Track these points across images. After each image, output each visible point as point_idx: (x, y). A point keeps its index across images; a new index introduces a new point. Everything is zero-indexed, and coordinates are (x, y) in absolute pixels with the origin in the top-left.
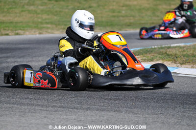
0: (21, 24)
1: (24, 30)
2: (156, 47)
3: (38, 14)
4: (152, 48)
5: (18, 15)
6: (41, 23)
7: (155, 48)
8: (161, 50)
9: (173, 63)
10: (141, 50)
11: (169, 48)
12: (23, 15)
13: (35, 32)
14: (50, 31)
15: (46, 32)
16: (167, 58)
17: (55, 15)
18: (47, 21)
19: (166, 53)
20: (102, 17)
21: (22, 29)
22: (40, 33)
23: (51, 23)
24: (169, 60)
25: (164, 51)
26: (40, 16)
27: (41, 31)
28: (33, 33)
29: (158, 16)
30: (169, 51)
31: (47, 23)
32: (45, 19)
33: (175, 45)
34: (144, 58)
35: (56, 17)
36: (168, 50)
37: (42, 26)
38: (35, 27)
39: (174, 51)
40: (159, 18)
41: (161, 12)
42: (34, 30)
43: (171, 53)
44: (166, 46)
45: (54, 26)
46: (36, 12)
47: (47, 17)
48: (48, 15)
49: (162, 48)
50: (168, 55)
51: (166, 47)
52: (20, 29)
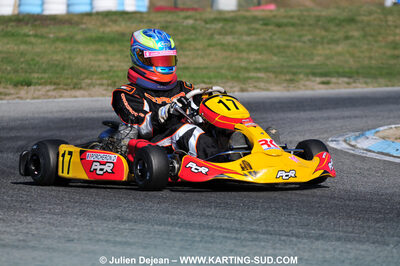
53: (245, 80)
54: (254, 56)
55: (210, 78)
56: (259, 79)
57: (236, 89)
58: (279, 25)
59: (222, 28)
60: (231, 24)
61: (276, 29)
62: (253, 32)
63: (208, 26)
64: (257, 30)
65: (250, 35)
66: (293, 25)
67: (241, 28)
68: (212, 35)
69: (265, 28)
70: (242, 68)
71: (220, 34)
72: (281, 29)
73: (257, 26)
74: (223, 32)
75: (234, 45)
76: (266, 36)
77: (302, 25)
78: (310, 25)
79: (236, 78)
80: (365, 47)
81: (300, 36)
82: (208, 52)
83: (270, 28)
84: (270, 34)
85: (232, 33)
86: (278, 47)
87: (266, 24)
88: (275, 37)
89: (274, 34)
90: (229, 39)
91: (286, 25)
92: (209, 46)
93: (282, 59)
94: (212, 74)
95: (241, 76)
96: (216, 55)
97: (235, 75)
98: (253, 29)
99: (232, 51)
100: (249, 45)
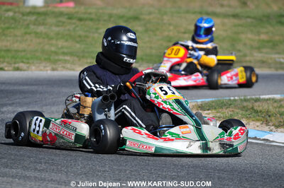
0: (23, 54)
1: (28, 63)
2: (236, 98)
3: (52, 39)
4: (230, 100)
5: (19, 39)
6: (56, 53)
7: (235, 100)
8: (245, 104)
9: (264, 125)
10: (213, 102)
11: (257, 100)
12: (27, 40)
13: (45, 67)
14: (69, 66)
15: (64, 67)
16: (254, 117)
17: (78, 42)
18: (65, 50)
19: (252, 108)
20: (151, 48)
21: (25, 60)
22: (53, 70)
23: (71, 54)
24: (258, 120)
25: (249, 105)
26: (54, 42)
27: (54, 66)
28: (42, 68)
29: (239, 51)
30: (257, 106)
31: (64, 54)
32: (62, 48)
33: (267, 97)
34: (218, 115)
35: (78, 46)
36: (257, 104)
37: (56, 58)
38: (45, 59)
39: (265, 106)
40: (241, 54)
41: (245, 44)
42: (43, 64)
43: (261, 108)
44: (253, 97)
45: (76, 59)
46: (47, 36)
47: (65, 44)
48: (67, 41)
49: (246, 100)
50: (256, 112)
51: (253, 99)
52: (23, 62)
53: (55, 62)
54: (61, 43)
55: (28, 59)
56: (66, 61)
57: (48, 68)
58: (80, 20)
59: (36, 20)
60: (43, 17)
61: (78, 23)
62: (60, 24)
63: (25, 18)
64: (64, 22)
65: (58, 26)
66: (91, 20)
67: (51, 20)
68: (28, 25)
69: (69, 21)
70: (52, 52)
71: (34, 24)
72: (82, 23)
73: (63, 19)
74: (36, 23)
75: (45, 34)
76: (71, 27)
77: (99, 20)
78: (105, 21)
79: (48, 60)
80: (147, 39)
81: (97, 29)
82: (25, 38)
83: (74, 21)
84: (74, 26)
85: (43, 24)
86: (80, 36)
87: (70, 18)
88: (77, 29)
89: (77, 26)
90: (41, 29)
91: (86, 19)
92: (26, 33)
93: (83, 46)
94: (29, 56)
95: (52, 58)
96: (31, 40)
97: (47, 57)
98: (60, 21)
99: (44, 38)
100: (58, 34)
